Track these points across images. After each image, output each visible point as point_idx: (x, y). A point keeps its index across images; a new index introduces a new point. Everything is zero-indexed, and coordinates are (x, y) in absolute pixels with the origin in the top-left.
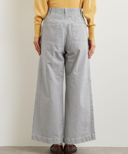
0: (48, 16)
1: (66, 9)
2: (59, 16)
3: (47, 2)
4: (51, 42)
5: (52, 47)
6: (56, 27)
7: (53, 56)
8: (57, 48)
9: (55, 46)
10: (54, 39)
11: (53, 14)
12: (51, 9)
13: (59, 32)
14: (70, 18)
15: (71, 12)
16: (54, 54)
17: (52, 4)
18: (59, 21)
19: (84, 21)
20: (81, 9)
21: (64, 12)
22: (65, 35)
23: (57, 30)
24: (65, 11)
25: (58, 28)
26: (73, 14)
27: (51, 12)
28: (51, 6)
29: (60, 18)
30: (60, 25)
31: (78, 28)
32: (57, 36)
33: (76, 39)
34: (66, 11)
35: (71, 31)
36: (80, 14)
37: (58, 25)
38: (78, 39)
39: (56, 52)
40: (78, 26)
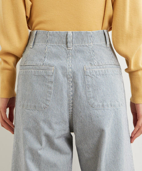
0: (28, 51)
1: (70, 33)
2: (54, 50)
3: (27, 17)
4: (35, 113)
5: (38, 124)
6: (46, 77)
7: (41, 144)
8: (51, 127)
9: (45, 121)
10: (43, 105)
11: (40, 45)
12: (36, 34)
13: (53, 88)
14: (79, 56)
15: (82, 39)
16: (44, 139)
17: (40, 23)
18: (54, 62)
19: (114, 59)
20: (105, 31)
21: (64, 40)
22: (68, 96)
23: (50, 85)
24: (67, 39)
25: (53, 79)
26: (87, 44)
27: (37, 41)
28: (36, 28)
29: (56, 56)
30: (56, 73)
31: (99, 77)
32: (48, 99)
33: (96, 104)
34: (69, 39)
35: (83, 86)
36: (104, 43)
37: (50, 72)
38: (101, 104)
39: (47, 136)
40: (98, 73)
